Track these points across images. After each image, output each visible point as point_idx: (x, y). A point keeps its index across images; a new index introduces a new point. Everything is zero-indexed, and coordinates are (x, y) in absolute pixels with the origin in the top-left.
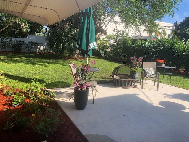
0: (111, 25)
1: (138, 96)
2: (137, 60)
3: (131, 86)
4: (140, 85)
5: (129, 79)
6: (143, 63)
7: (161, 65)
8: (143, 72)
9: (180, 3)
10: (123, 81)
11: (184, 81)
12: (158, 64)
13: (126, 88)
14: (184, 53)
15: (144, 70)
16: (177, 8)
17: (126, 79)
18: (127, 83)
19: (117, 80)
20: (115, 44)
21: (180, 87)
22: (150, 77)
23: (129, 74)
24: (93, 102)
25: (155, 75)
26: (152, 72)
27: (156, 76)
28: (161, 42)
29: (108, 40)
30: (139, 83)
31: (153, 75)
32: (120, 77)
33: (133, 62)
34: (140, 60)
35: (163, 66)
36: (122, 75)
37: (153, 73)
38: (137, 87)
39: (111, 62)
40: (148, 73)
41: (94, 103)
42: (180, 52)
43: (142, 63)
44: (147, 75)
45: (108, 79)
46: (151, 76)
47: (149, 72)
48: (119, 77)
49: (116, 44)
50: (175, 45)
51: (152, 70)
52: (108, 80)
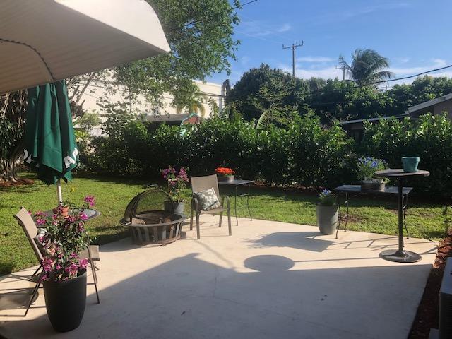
0: (91, 92)
1: (199, 257)
2: (177, 175)
3: (174, 237)
4: (191, 229)
5: (169, 223)
6: (192, 179)
7: (227, 179)
8: (196, 200)
9: (238, 46)
10: (155, 230)
11: (271, 204)
12: (221, 178)
13: (164, 245)
14: (258, 148)
15: (196, 196)
16: (233, 57)
17: (160, 224)
18: (164, 233)
19: (142, 229)
20: (106, 136)
21: (268, 220)
22: (211, 209)
23: (163, 209)
24: (97, 301)
25: (219, 203)
26: (212, 196)
27: (222, 204)
28: (212, 128)
29: (83, 126)
30: (189, 225)
31: (215, 202)
32: (147, 220)
33: (170, 180)
34: (183, 174)
35: (231, 180)
36: (149, 215)
37: (215, 198)
38: (187, 235)
39: (105, 184)
40: (206, 201)
41: (99, 303)
42: (252, 145)
43: (188, 180)
44: (203, 204)
45: (112, 228)
46: (212, 207)
47: (206, 198)
48: (142, 221)
49: (108, 136)
50: (242, 133)
51: (212, 193)
52: (113, 232)
